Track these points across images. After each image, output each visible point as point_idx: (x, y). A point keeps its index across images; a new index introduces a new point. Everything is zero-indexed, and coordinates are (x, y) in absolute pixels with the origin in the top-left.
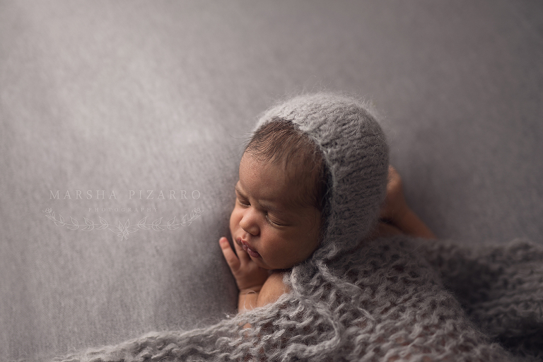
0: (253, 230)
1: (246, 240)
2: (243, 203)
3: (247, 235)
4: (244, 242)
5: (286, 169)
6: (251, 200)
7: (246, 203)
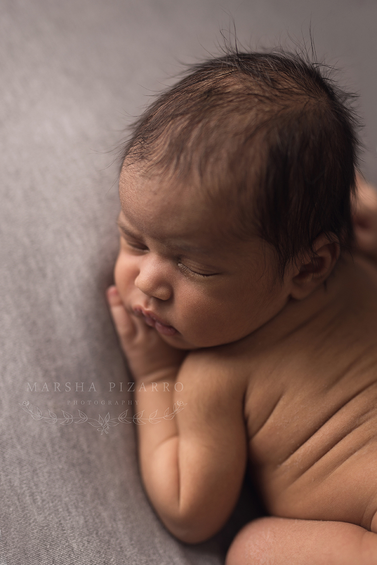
0: (161, 292)
1: (150, 309)
2: (134, 246)
3: (151, 301)
4: (148, 313)
5: (202, 182)
6: (149, 242)
7: (140, 247)
